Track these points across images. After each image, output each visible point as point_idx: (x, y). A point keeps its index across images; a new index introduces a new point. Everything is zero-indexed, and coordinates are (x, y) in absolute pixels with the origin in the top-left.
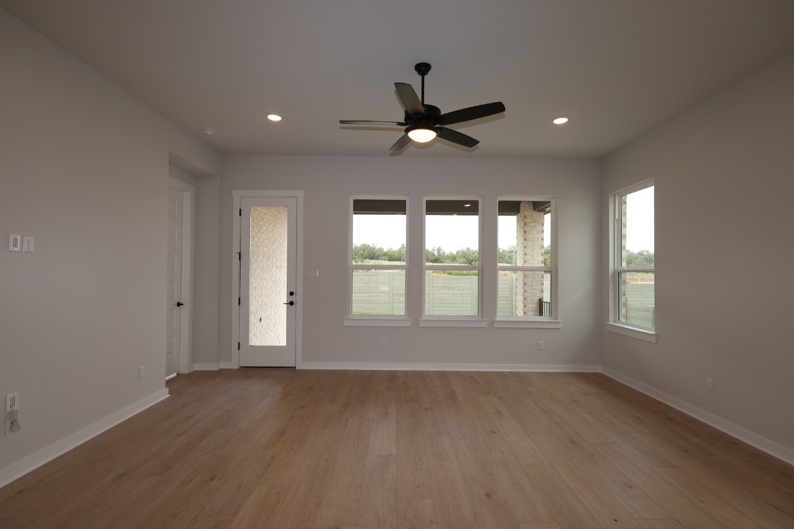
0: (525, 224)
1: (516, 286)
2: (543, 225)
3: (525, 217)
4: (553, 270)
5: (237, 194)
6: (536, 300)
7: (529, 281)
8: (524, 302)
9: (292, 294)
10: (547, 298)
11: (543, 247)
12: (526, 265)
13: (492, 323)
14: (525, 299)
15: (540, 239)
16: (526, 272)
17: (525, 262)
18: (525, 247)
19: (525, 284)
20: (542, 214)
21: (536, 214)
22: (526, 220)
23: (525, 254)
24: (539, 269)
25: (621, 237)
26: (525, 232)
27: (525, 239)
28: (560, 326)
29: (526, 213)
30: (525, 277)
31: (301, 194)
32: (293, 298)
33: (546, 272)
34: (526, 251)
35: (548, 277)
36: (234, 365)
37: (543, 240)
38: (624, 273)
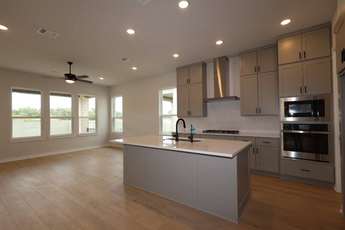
2: (88, 102)
3: (82, 99)
6: (86, 129)
8: (81, 130)
11: (88, 110)
12: (82, 116)
13: (77, 135)
14: (82, 128)
15: (87, 108)
16: (82, 119)
18: (82, 110)
19: (82, 123)
20: (88, 98)
21: (86, 99)
22: (82, 100)
25: (114, 108)
26: (82, 105)
27: (82, 107)
28: (99, 134)
29: (82, 98)
30: (82, 120)
34: (82, 111)
37: (88, 107)
38: (115, 118)
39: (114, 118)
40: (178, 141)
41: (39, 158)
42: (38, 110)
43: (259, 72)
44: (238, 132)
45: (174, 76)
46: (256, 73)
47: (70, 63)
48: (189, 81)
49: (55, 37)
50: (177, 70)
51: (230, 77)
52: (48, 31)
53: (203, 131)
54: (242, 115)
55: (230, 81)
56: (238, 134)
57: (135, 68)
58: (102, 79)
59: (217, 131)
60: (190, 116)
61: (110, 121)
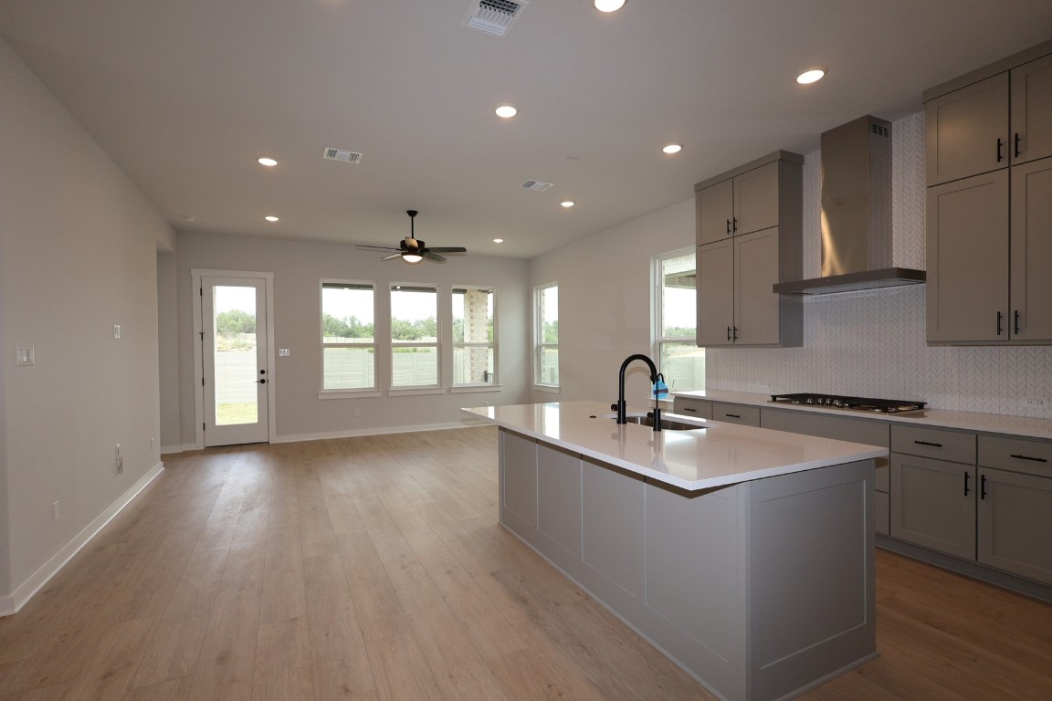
0: (471, 304)
1: (464, 361)
2: (487, 304)
3: (472, 297)
4: (495, 346)
5: (196, 273)
6: (482, 373)
7: (475, 355)
8: (471, 376)
9: (263, 372)
10: (491, 371)
12: (473, 341)
13: (450, 389)
14: (472, 373)
16: (473, 348)
17: (472, 338)
18: (472, 325)
19: (472, 358)
20: (486, 294)
21: (481, 294)
22: (472, 300)
23: (472, 331)
24: (484, 345)
25: (540, 320)
26: (471, 311)
27: (472, 318)
28: (500, 389)
29: (472, 294)
30: (472, 352)
31: (270, 276)
32: (264, 377)
33: (489, 347)
34: (473, 334)
35: (491, 351)
36: (200, 447)
38: (543, 348)
39: (539, 347)
40: (625, 423)
41: (369, 439)
42: (412, 325)
43: (1015, 161)
44: (921, 405)
45: (687, 214)
46: (1004, 163)
47: (412, 213)
48: (733, 226)
49: (357, 162)
50: (696, 191)
51: (894, 193)
52: (339, 152)
53: (774, 398)
54: (931, 343)
55: (894, 211)
56: (922, 415)
57: (567, 204)
58: (498, 241)
59: (824, 397)
60: (737, 342)
61: (531, 354)
